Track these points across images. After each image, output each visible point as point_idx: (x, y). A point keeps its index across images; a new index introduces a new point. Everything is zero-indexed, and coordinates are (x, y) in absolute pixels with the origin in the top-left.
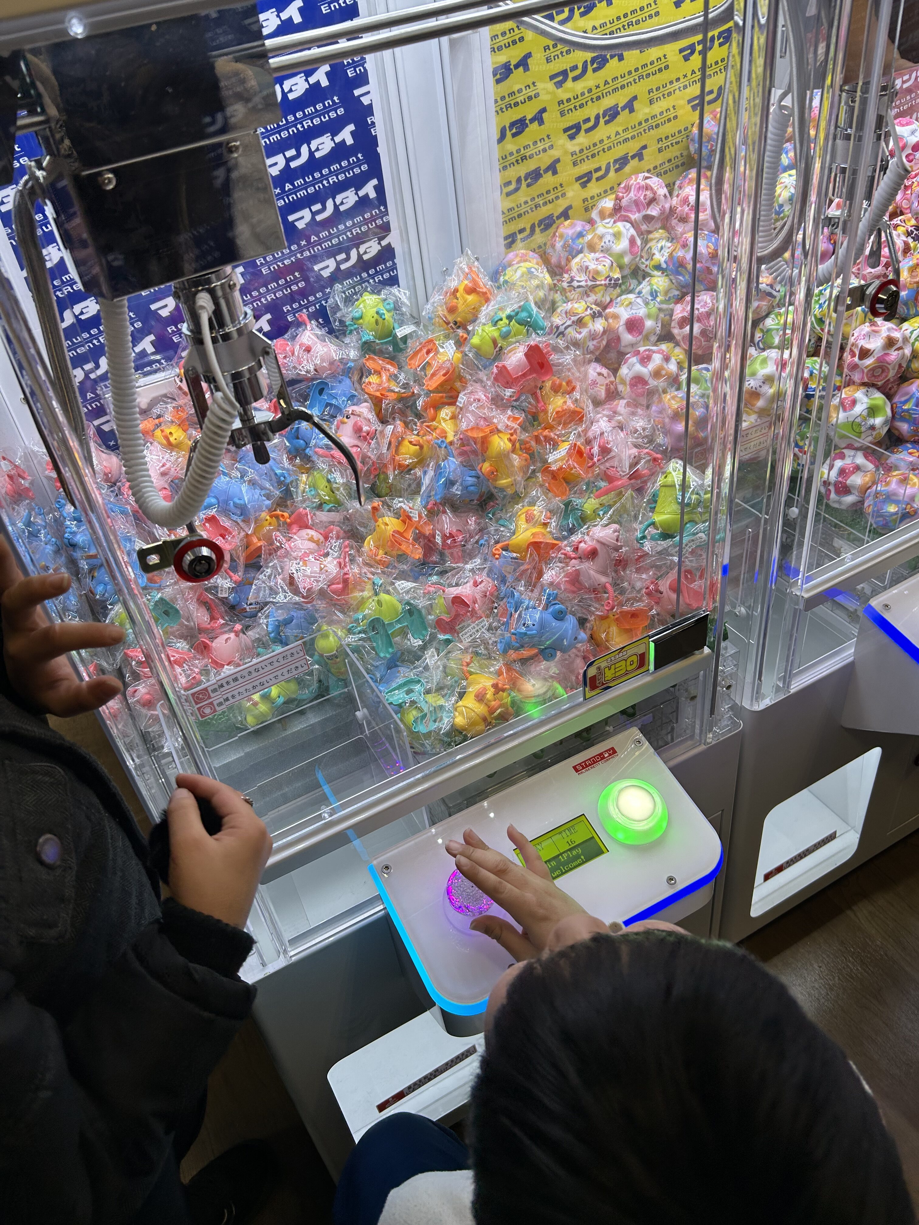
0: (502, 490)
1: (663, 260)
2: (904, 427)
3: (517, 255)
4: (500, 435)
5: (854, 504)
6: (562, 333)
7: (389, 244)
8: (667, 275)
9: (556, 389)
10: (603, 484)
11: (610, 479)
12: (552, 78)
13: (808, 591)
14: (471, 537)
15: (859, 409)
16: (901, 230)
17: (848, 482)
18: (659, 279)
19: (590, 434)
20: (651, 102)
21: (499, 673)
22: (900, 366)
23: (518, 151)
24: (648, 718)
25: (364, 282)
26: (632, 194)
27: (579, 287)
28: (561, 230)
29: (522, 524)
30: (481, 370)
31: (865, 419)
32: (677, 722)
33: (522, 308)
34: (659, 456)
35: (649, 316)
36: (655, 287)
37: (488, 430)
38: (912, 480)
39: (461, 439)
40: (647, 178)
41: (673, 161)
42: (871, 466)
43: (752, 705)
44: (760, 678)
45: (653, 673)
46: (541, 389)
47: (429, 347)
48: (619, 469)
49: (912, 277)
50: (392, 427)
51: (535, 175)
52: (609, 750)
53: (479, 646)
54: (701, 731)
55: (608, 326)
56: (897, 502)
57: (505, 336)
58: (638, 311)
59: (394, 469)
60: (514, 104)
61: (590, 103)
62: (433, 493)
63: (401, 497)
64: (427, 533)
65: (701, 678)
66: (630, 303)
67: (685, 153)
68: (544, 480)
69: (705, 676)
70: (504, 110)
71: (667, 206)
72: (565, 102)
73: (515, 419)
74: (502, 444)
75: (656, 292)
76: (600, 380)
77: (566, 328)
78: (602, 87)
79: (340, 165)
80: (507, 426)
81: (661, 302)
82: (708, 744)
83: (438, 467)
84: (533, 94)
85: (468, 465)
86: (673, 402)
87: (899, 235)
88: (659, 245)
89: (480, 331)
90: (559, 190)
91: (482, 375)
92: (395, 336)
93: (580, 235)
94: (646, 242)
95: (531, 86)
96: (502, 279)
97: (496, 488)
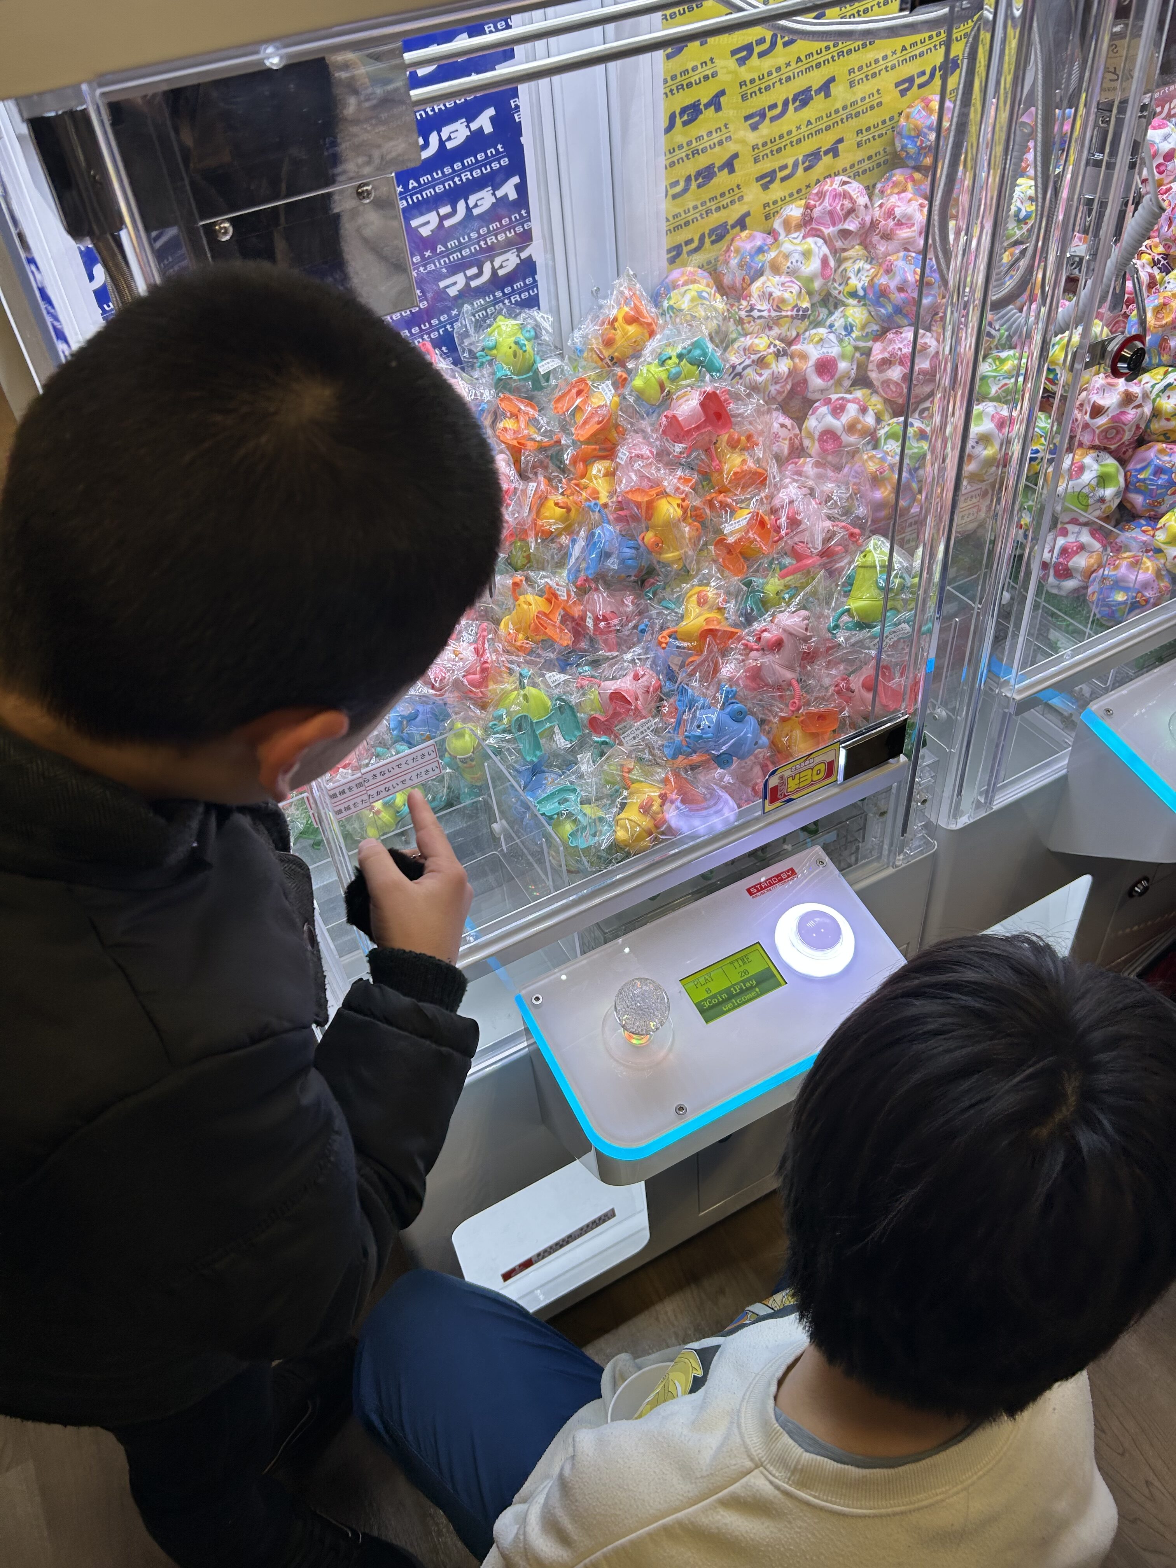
0: (666, 565)
1: (859, 286)
2: (1138, 500)
3: (683, 274)
4: (669, 499)
5: (1076, 590)
6: (739, 375)
7: (530, 256)
8: (864, 305)
9: (733, 445)
10: (787, 561)
11: (798, 556)
12: (734, 53)
13: (1020, 691)
14: (629, 621)
15: (1088, 477)
16: (1146, 258)
17: (1070, 564)
18: (856, 310)
19: (776, 502)
20: (852, 84)
21: (666, 781)
22: (1138, 427)
23: (689, 143)
24: (831, 837)
25: (498, 303)
26: (826, 203)
27: (760, 317)
28: (737, 243)
29: (692, 605)
30: (643, 418)
31: (1093, 490)
32: (863, 841)
33: (695, 345)
34: (857, 531)
35: (843, 356)
36: (850, 320)
37: (653, 492)
38: (1145, 563)
39: (619, 502)
40: (845, 183)
41: (874, 158)
42: (1097, 545)
43: (948, 823)
44: (960, 793)
45: (841, 784)
46: (715, 443)
47: (581, 387)
48: (810, 545)
49: (1157, 319)
50: (535, 484)
51: (706, 174)
52: (788, 871)
53: (643, 750)
54: (890, 851)
55: (795, 367)
56: (1126, 589)
57: (674, 378)
58: (830, 350)
59: (536, 535)
60: (687, 85)
61: (778, 85)
62: (583, 565)
63: (543, 570)
64: (576, 616)
65: (894, 791)
66: (821, 339)
67: (888, 149)
68: (717, 555)
69: (899, 788)
70: (675, 91)
71: (868, 219)
72: (748, 83)
73: (686, 481)
74: (672, 510)
75: (852, 326)
76: (783, 433)
77: (744, 369)
78: (793, 65)
79: (476, 158)
80: (678, 489)
81: (857, 339)
82: (897, 867)
83: (591, 536)
84: (709, 72)
85: (627, 536)
86: (870, 463)
87: (1143, 266)
88: (856, 267)
89: (645, 371)
90: (735, 193)
91: (645, 424)
92: (537, 372)
93: (760, 250)
94: (840, 262)
95: (709, 63)
96: (666, 304)
97: (659, 562)
